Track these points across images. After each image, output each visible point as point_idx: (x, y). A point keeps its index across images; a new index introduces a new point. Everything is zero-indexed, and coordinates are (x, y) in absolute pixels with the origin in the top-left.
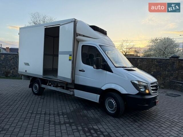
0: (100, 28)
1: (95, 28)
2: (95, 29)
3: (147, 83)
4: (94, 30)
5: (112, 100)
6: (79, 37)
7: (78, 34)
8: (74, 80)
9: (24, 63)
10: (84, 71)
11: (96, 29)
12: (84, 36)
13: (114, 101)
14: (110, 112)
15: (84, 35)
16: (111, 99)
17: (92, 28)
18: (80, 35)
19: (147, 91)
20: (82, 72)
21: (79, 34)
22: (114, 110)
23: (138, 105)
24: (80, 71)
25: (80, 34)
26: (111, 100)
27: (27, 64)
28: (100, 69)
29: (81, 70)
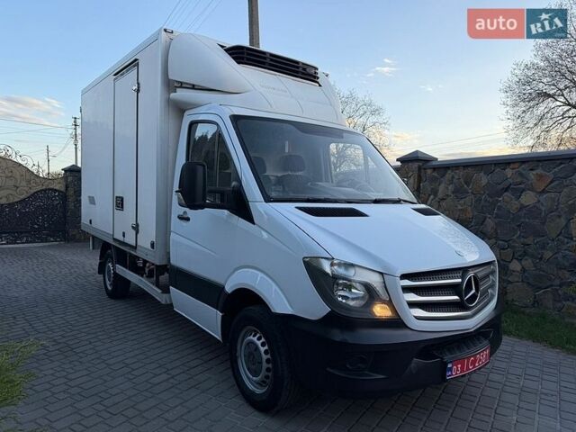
0: (272, 55)
1: (243, 53)
2: (243, 58)
3: (381, 273)
4: (239, 63)
5: (259, 339)
6: (181, 94)
7: (176, 85)
8: (169, 253)
9: (89, 197)
10: (188, 219)
11: (248, 59)
12: (193, 87)
13: (263, 345)
14: (251, 387)
15: (194, 85)
16: (254, 336)
17: (230, 54)
18: (182, 85)
19: (381, 311)
20: (184, 223)
21: (179, 82)
22: (263, 382)
23: (328, 369)
24: (181, 218)
25: (181, 83)
26: (255, 339)
27: (92, 201)
28: (206, 209)
29: (181, 213)
